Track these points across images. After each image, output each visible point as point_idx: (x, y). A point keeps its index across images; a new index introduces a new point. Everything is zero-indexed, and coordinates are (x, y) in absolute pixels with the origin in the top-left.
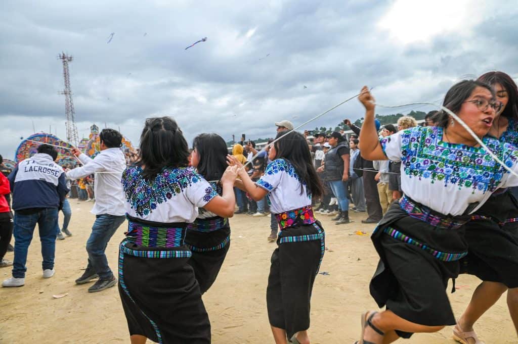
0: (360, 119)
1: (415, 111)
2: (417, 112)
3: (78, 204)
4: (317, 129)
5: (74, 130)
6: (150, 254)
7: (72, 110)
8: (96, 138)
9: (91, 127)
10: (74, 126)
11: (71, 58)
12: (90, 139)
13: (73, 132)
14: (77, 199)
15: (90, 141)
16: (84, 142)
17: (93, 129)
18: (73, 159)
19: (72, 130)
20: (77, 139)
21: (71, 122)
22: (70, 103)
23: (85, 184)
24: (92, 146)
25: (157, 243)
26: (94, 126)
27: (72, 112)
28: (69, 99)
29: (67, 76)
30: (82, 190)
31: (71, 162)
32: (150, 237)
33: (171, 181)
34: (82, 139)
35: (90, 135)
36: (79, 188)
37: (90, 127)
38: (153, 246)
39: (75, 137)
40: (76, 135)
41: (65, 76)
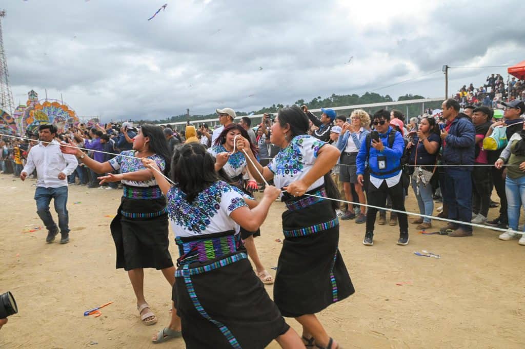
0: (317, 98)
1: (370, 93)
2: (372, 93)
3: (14, 181)
4: (274, 106)
5: (9, 95)
6: (223, 263)
7: (5, 72)
8: (34, 106)
9: (29, 93)
10: (8, 90)
11: (3, 12)
12: (28, 106)
13: (7, 97)
14: (12, 175)
15: (27, 108)
16: (21, 109)
17: (31, 95)
18: (8, 127)
19: (6, 95)
20: (12, 105)
21: (6, 86)
22: (3, 64)
23: (21, 159)
24: (30, 114)
25: (223, 252)
26: (33, 92)
27: (6, 75)
28: (2, 59)
30: (18, 165)
31: (6, 131)
32: (214, 248)
33: (212, 194)
34: (18, 106)
35: (28, 102)
36: (14, 163)
37: (27, 93)
38: (219, 256)
39: (10, 102)
40: (11, 100)
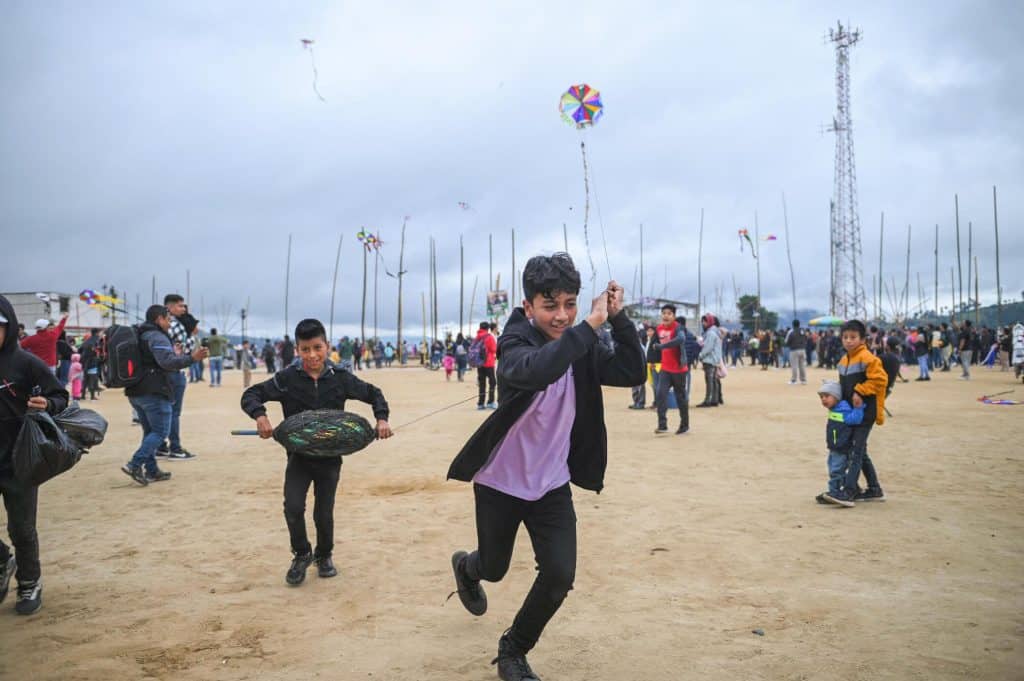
5: (852, 222)
7: (850, 171)
10: (852, 212)
11: (856, 35)
13: (849, 228)
19: (847, 222)
22: (847, 153)
27: (851, 176)
28: (846, 141)
29: (845, 84)
39: (853, 240)
40: (856, 234)
41: (840, 85)
